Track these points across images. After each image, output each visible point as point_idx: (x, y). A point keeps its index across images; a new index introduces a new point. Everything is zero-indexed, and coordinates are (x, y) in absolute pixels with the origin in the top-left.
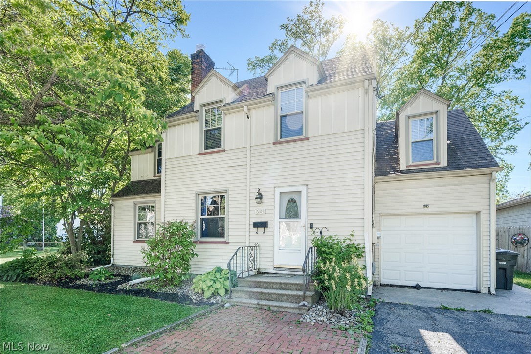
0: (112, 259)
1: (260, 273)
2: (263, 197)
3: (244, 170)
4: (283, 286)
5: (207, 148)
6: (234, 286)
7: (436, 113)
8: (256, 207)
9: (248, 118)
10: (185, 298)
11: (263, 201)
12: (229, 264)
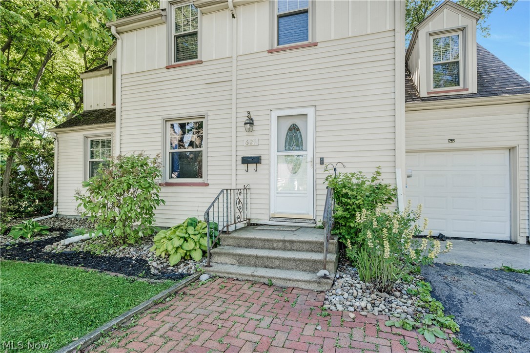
0: (55, 208)
1: (251, 225)
2: (255, 123)
3: (229, 88)
4: (288, 244)
5: (177, 59)
6: (215, 245)
7: (463, 29)
8: (245, 136)
9: (234, 17)
10: (141, 265)
11: (255, 128)
12: (208, 214)
